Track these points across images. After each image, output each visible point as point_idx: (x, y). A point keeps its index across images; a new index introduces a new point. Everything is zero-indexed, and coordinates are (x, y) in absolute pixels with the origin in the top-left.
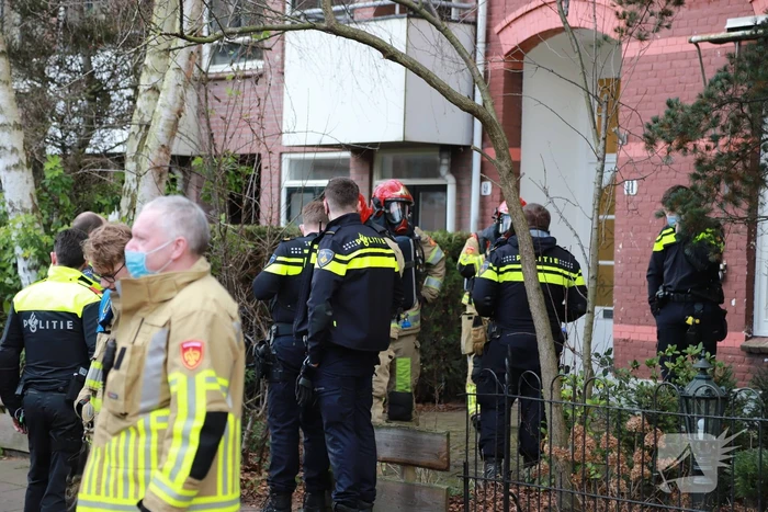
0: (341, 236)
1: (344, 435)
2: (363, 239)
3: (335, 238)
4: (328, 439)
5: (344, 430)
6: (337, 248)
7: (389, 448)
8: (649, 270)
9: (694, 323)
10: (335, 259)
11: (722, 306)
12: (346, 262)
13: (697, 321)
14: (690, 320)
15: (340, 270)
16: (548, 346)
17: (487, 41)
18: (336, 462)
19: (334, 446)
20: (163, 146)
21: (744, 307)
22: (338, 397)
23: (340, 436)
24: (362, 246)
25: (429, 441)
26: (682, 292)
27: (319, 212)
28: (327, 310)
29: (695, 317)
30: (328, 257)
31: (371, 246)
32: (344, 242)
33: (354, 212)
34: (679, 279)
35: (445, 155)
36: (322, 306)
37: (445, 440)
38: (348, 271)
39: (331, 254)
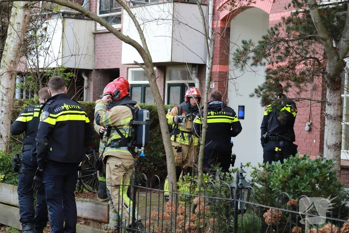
0: (54, 104)
1: (55, 204)
2: (66, 106)
3: (50, 106)
4: (48, 207)
5: (55, 203)
6: (51, 111)
7: (86, 212)
8: (262, 124)
9: (278, 151)
10: (49, 116)
11: (294, 143)
12: (56, 118)
13: (280, 150)
14: (277, 149)
15: (53, 122)
16: (171, 161)
17: (214, 14)
18: (51, 219)
19: (51, 211)
20: (12, 61)
21: (319, 144)
22: (52, 186)
23: (53, 206)
24: (65, 109)
25: (101, 208)
26: (275, 135)
27: (45, 94)
28: (45, 142)
29: (279, 148)
30: (46, 115)
31: (70, 109)
32: (55, 108)
33: (63, 93)
34: (273, 128)
35: (194, 69)
36: (42, 140)
37: (107, 208)
38: (57, 123)
39: (48, 114)
